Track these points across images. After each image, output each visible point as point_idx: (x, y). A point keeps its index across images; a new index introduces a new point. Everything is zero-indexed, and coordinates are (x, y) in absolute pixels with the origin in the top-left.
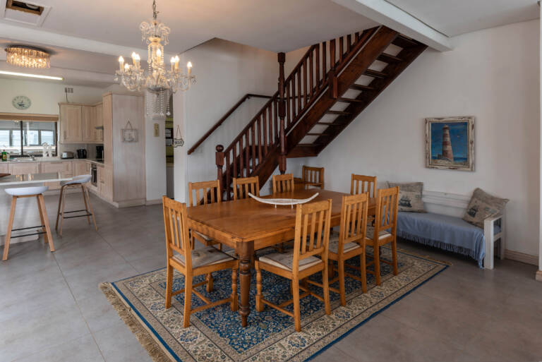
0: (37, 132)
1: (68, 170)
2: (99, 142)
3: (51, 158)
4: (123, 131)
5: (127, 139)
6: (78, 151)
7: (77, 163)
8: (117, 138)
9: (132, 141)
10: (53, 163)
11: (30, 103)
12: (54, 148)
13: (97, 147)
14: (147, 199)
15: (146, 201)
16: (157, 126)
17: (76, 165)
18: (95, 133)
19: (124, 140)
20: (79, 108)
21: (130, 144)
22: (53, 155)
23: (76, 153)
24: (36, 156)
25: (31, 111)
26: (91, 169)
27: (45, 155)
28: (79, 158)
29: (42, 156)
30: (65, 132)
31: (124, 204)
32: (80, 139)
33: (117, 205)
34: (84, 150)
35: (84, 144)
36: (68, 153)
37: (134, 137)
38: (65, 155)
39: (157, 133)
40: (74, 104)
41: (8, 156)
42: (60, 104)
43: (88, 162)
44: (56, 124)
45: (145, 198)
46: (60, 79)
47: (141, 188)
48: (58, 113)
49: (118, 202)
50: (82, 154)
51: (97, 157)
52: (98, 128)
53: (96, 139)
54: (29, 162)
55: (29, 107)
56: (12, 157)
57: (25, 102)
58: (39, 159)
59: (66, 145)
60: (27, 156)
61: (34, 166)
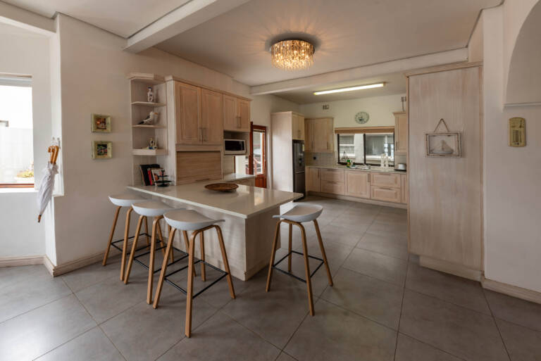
1: (396, 182)
3: (388, 169)
4: (429, 137)
5: (437, 151)
8: (417, 149)
9: (449, 154)
10: (386, 173)
11: (368, 117)
15: (483, 275)
16: (518, 124)
19: (430, 152)
21: (445, 161)
25: (369, 125)
27: (382, 165)
29: (380, 165)
37: (454, 147)
39: (518, 139)
41: (352, 164)
44: (394, 135)
48: (394, 124)
55: (367, 120)
56: (355, 164)
57: (365, 117)
58: (376, 168)
61: (365, 175)
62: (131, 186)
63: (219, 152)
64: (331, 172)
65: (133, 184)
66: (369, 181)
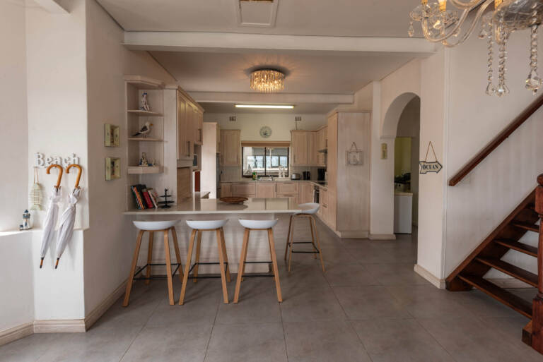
0: (277, 157)
1: (296, 189)
2: (322, 164)
3: (284, 179)
4: (348, 153)
5: (352, 162)
6: (304, 173)
7: (303, 184)
8: (342, 162)
9: (357, 164)
10: (285, 183)
11: (271, 132)
12: (286, 169)
13: (319, 169)
14: (372, 233)
15: (369, 234)
16: (385, 147)
17: (303, 186)
18: (318, 156)
19: (349, 163)
20: (305, 133)
22: (286, 176)
23: (302, 174)
24: (274, 176)
25: (271, 139)
26: (314, 191)
27: (280, 175)
28: (304, 179)
29: (278, 176)
30: (294, 156)
31: (347, 235)
32: (306, 162)
33: (339, 234)
34: (308, 172)
35: (308, 167)
36: (297, 174)
37: (359, 160)
38: (294, 177)
39: (384, 155)
40: (302, 131)
41: (257, 176)
42: (291, 132)
43: (312, 183)
44: (288, 149)
45: (369, 231)
46: (292, 107)
47: (365, 219)
48: (289, 140)
49: (341, 231)
50: (306, 176)
51: (319, 179)
52: (321, 152)
53: (318, 162)
54: (269, 182)
55: (270, 135)
56: (259, 177)
57: (268, 132)
58: (276, 179)
59: (295, 167)
60: (268, 176)
61: (272, 185)
62: (126, 211)
63: (188, 168)
64: (243, 185)
65: (127, 209)
66: (276, 191)
